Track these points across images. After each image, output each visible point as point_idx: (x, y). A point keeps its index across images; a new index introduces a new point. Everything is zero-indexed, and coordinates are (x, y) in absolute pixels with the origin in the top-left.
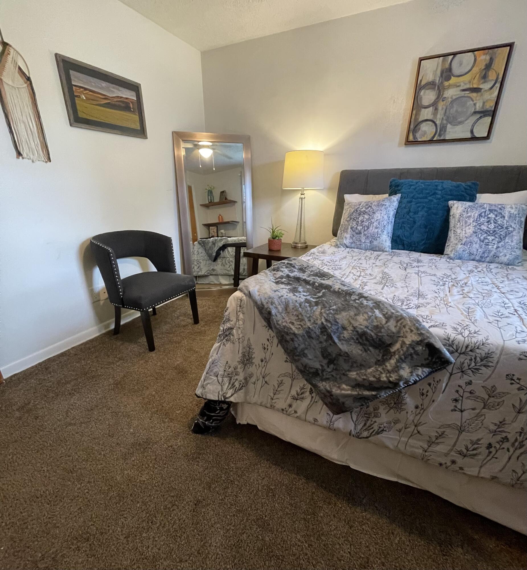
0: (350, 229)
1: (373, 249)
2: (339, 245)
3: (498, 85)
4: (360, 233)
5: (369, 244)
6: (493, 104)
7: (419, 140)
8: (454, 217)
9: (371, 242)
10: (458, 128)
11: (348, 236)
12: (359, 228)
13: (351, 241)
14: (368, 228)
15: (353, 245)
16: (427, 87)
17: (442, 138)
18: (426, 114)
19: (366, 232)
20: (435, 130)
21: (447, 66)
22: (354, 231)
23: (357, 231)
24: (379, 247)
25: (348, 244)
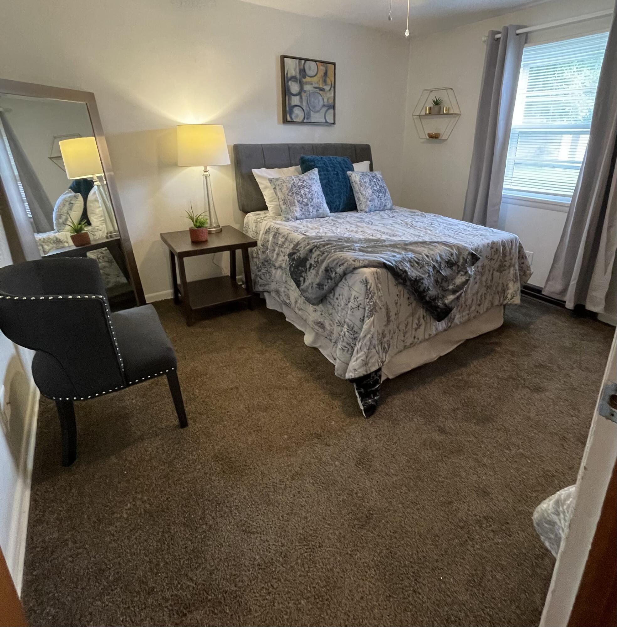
0: (297, 203)
1: (319, 216)
2: (291, 219)
3: (333, 89)
4: (307, 205)
5: (315, 213)
6: (332, 101)
7: (295, 121)
8: (356, 183)
9: (317, 211)
10: (317, 115)
11: (298, 209)
12: (305, 200)
13: (301, 213)
14: (312, 200)
15: (303, 216)
16: (293, 80)
17: (309, 121)
18: (295, 100)
19: (312, 203)
20: (303, 114)
21: (302, 67)
22: (301, 204)
23: (304, 203)
24: (323, 214)
25: (299, 216)
